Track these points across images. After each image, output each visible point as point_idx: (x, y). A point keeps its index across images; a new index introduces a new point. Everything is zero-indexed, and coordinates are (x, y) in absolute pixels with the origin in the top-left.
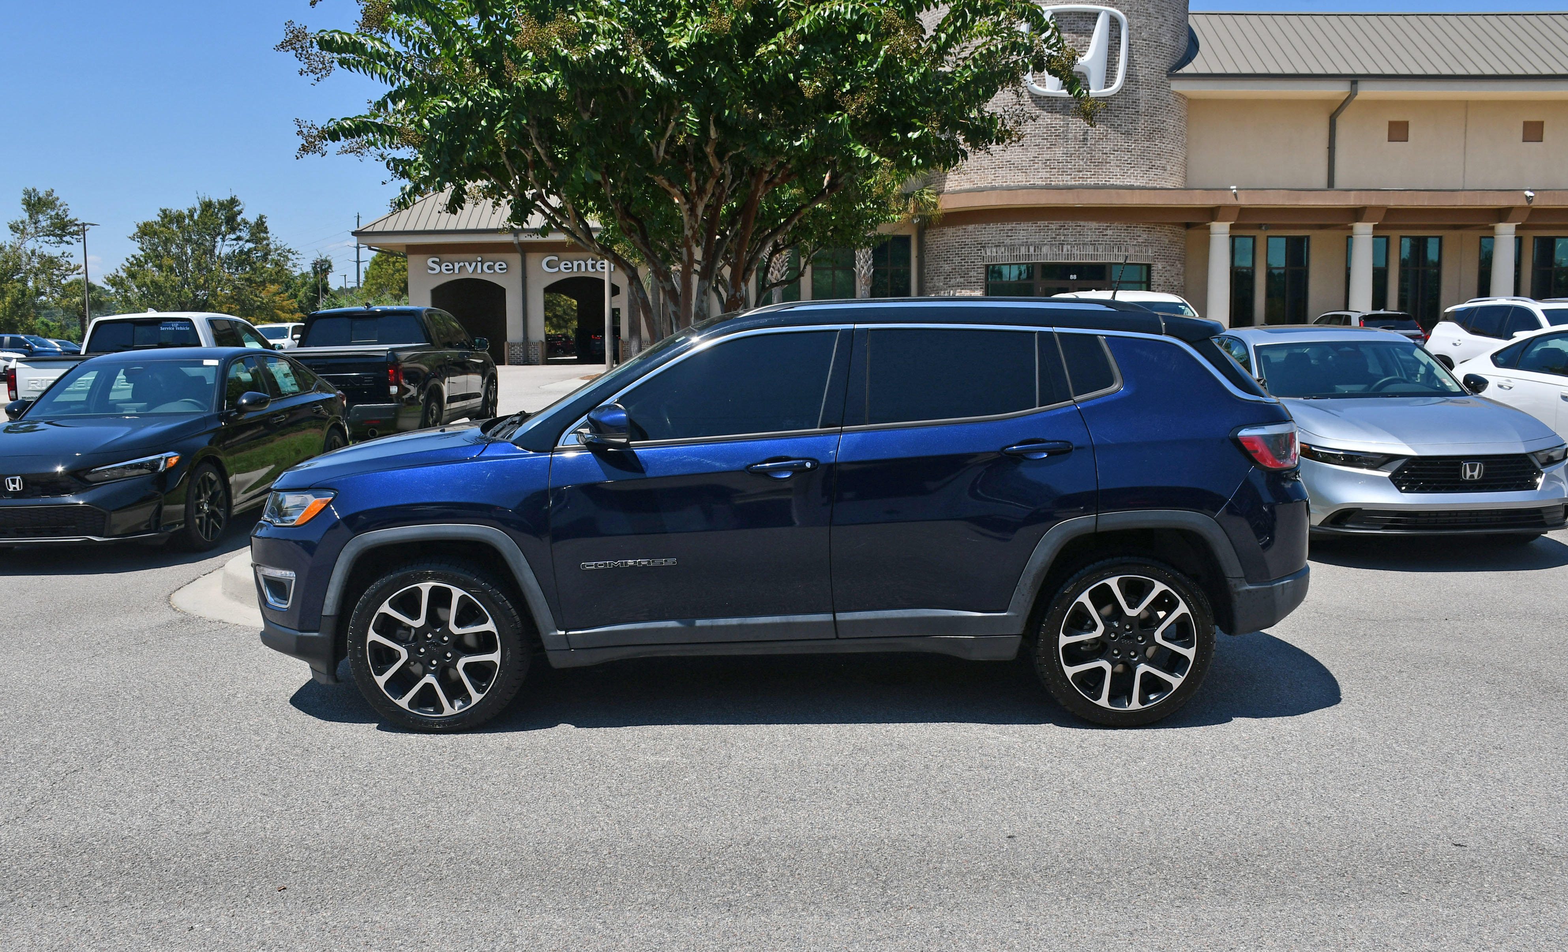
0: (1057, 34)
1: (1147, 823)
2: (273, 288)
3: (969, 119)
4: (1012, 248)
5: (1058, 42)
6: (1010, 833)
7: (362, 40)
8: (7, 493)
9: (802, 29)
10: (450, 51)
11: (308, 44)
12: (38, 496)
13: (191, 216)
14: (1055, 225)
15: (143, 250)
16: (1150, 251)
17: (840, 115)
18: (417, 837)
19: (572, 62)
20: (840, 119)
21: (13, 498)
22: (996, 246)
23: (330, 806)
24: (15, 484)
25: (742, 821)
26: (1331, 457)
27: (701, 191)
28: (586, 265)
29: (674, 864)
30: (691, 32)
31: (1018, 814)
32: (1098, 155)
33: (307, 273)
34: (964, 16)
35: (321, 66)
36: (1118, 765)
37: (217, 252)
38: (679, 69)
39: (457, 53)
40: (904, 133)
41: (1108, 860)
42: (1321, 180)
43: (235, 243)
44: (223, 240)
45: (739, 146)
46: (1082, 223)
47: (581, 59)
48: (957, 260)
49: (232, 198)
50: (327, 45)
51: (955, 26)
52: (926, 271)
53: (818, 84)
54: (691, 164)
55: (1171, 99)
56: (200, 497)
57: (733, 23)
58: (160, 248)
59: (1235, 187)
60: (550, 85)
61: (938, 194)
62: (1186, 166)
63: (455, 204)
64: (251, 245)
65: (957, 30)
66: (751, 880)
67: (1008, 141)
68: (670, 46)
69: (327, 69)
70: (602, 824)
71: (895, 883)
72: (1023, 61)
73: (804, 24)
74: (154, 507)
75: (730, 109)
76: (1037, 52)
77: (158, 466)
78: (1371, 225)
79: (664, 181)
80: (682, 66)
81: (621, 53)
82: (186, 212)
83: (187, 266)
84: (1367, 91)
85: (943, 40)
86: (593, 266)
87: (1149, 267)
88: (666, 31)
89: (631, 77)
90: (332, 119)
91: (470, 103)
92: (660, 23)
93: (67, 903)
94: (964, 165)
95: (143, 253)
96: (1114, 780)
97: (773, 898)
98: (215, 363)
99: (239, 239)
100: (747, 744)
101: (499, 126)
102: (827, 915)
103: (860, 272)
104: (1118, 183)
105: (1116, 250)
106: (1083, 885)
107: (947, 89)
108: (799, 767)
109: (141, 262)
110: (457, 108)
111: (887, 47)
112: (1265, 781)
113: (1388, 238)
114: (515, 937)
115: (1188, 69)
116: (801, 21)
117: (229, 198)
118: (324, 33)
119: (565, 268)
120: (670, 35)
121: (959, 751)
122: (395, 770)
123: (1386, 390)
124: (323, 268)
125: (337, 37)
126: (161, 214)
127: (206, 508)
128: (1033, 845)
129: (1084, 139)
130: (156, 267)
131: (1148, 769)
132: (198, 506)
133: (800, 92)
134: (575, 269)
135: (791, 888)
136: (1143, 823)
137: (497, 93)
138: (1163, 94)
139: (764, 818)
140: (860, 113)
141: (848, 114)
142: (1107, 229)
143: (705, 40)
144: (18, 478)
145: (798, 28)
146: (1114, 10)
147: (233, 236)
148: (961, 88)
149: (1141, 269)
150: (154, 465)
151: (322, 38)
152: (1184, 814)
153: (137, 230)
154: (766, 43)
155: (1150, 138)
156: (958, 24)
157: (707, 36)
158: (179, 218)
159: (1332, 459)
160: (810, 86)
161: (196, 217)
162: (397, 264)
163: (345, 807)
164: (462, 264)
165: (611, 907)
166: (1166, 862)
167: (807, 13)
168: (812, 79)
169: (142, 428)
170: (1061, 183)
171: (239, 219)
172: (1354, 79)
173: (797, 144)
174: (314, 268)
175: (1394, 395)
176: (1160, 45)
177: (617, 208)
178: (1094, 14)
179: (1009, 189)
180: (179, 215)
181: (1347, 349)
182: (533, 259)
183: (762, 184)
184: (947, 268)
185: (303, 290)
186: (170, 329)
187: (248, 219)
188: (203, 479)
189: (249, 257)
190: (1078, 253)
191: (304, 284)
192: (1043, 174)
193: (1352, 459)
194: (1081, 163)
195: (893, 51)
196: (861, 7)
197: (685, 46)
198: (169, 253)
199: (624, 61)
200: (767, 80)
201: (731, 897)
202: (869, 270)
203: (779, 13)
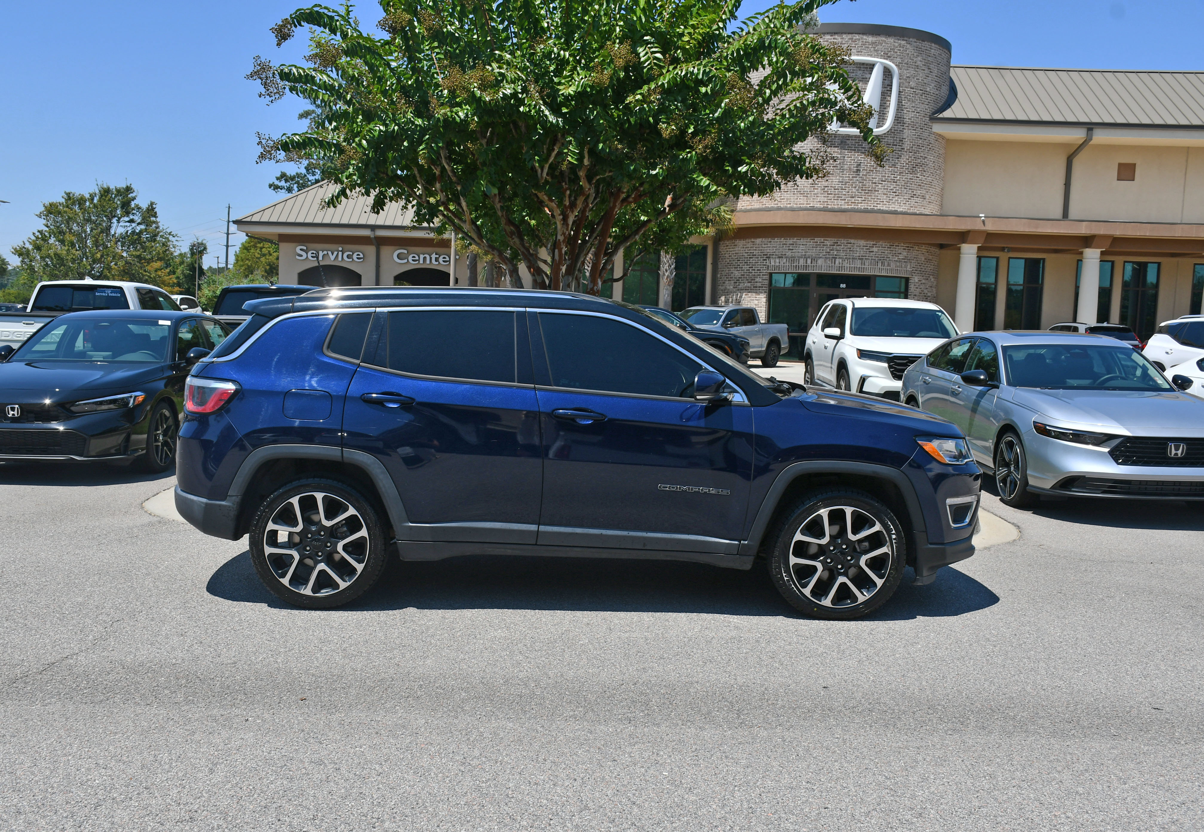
0: (858, 93)
1: (924, 683)
2: (157, 264)
3: (784, 157)
4: (792, 259)
5: (858, 100)
6: (824, 685)
7: (313, 73)
8: (6, 418)
9: (663, 84)
10: (382, 86)
11: (271, 75)
12: (32, 421)
13: (92, 199)
14: (829, 242)
15: (48, 227)
16: (909, 267)
17: (689, 152)
18: (392, 671)
19: (485, 102)
20: (689, 155)
21: (11, 422)
22: (779, 257)
23: (321, 650)
24: (14, 411)
25: (628, 670)
26: (1063, 435)
27: (573, 206)
28: (431, 258)
29: (584, 694)
30: (577, 83)
31: (829, 674)
32: (868, 184)
33: (185, 253)
34: (785, 77)
35: (275, 91)
36: (899, 646)
37: (112, 232)
38: (565, 110)
39: (387, 88)
40: (735, 167)
41: (898, 705)
42: (1058, 212)
43: (128, 224)
44: (118, 221)
45: (605, 171)
46: (852, 241)
47: (492, 100)
48: (746, 267)
49: (127, 187)
50: (285, 76)
51: (778, 84)
52: (719, 275)
53: (673, 127)
54: (566, 184)
55: (932, 138)
56: (157, 429)
57: (611, 78)
58: (63, 226)
59: (983, 215)
60: (462, 117)
61: (732, 211)
62: (942, 196)
63: (378, 206)
64: (143, 227)
65: (779, 88)
66: (642, 705)
67: (815, 177)
68: (560, 93)
69: (280, 94)
70: (526, 668)
71: (746, 712)
72: (829, 113)
73: (665, 80)
74: (124, 436)
75: (604, 143)
76: (840, 107)
77: (128, 403)
78: (1098, 251)
79: (545, 196)
80: (567, 108)
81: (520, 96)
82: (87, 196)
83: (86, 242)
84: (1100, 137)
85: (767, 95)
86: (437, 260)
87: (907, 280)
88: (556, 80)
89: (527, 115)
90: (284, 134)
91: (396, 128)
92: (552, 74)
93: (149, 702)
94: (777, 194)
95: (47, 229)
96: (897, 656)
97: (660, 717)
98: (168, 323)
99: (132, 221)
100: (622, 622)
101: (421, 148)
102: (700, 728)
103: (664, 274)
104: (884, 208)
105: (880, 264)
106: (881, 719)
107: (768, 133)
108: (663, 638)
109: (46, 237)
110: (386, 131)
111: (727, 100)
112: (1010, 662)
113: (1113, 263)
114: (481, 732)
115: (947, 114)
116: (662, 77)
117: (125, 187)
118: (284, 67)
119: (413, 260)
120: (560, 84)
121: (780, 633)
122: (361, 629)
123: (1107, 385)
124: (198, 250)
125: (294, 70)
126: (65, 196)
127: (161, 438)
128: (842, 693)
129: (858, 170)
130: (59, 241)
131: (922, 650)
132: (156, 435)
133: (658, 133)
134: (421, 262)
135: (672, 712)
136: (921, 684)
137: (419, 122)
138: (925, 134)
139: (644, 669)
140: (705, 152)
141: (696, 152)
142: (873, 247)
143: (589, 90)
144: (17, 406)
145: (660, 83)
146: (887, 62)
147: (127, 219)
148: (780, 133)
149: (901, 282)
150: (125, 402)
151: (282, 70)
152: (951, 679)
153: (43, 209)
154: (634, 93)
155: (913, 170)
156: (780, 83)
157: (590, 86)
158: (81, 201)
159: (1063, 437)
160: (667, 129)
161: (95, 201)
162: (264, 250)
163: (333, 651)
164: (325, 252)
165: (545, 718)
166: (940, 708)
167: (667, 72)
168: (668, 124)
169: (113, 372)
170: (836, 207)
171: (133, 204)
172: (1090, 127)
173: (654, 172)
174: (192, 250)
175: (1114, 389)
176: (925, 92)
177: (502, 216)
178: (870, 64)
179: (792, 210)
180: (82, 198)
181: (1077, 351)
182: (385, 251)
183: (619, 202)
184: (737, 274)
185: (181, 268)
186: (104, 294)
187: (141, 205)
188: (161, 414)
189: (140, 237)
190: (848, 265)
191: (182, 263)
192: (822, 198)
193: (1078, 436)
194: (854, 190)
195: (732, 104)
196: (711, 70)
197: (572, 93)
198: (70, 231)
199: (521, 102)
200: (633, 123)
201: (630, 715)
202: (671, 273)
203: (645, 70)
